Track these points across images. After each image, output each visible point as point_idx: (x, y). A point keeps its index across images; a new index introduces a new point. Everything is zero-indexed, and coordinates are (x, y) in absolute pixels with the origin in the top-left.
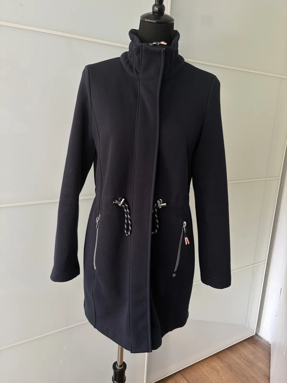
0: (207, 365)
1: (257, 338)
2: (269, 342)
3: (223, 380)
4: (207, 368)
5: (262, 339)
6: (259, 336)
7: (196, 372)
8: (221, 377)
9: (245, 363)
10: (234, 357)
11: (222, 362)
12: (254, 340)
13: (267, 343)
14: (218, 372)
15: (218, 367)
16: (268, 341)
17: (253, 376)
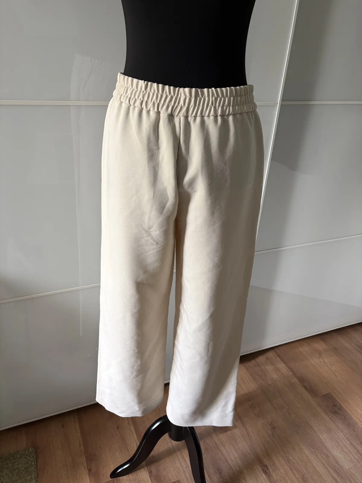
3: (327, 364)
4: (307, 348)
7: (293, 351)
9: (355, 348)
11: (326, 344)
15: (321, 349)
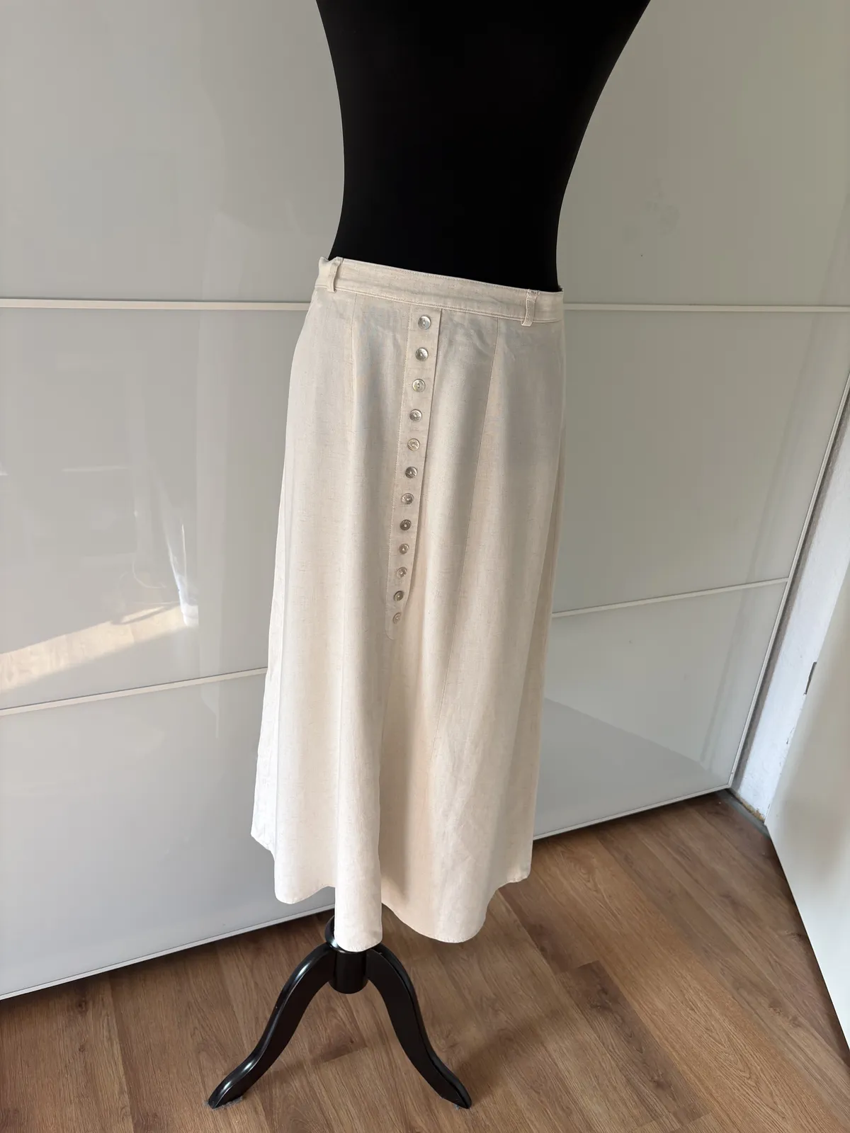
0: (562, 852)
1: (730, 800)
2: (760, 814)
3: (602, 894)
4: (563, 858)
5: (741, 803)
6: (737, 796)
8: (595, 885)
9: (675, 859)
10: (647, 842)
11: (607, 848)
12: (718, 804)
13: (755, 817)
14: (590, 871)
15: (595, 860)
16: (757, 811)
17: (687, 893)
